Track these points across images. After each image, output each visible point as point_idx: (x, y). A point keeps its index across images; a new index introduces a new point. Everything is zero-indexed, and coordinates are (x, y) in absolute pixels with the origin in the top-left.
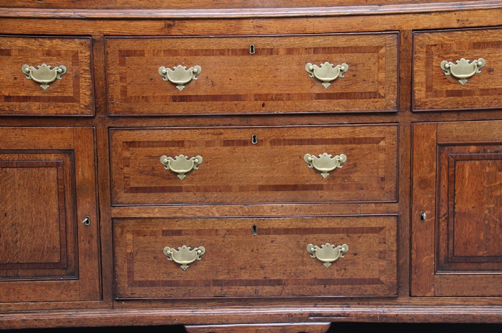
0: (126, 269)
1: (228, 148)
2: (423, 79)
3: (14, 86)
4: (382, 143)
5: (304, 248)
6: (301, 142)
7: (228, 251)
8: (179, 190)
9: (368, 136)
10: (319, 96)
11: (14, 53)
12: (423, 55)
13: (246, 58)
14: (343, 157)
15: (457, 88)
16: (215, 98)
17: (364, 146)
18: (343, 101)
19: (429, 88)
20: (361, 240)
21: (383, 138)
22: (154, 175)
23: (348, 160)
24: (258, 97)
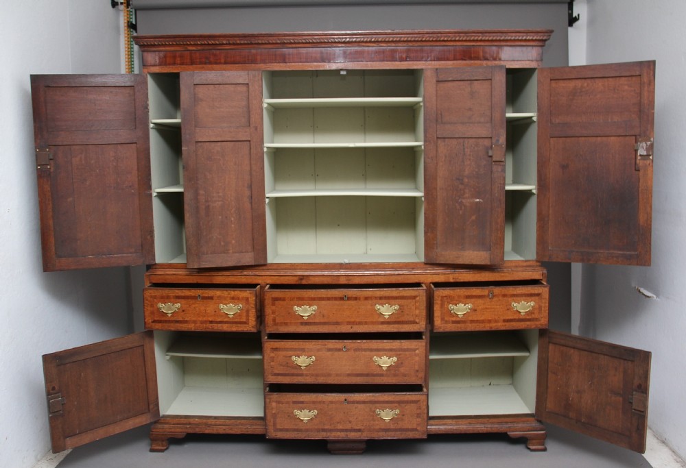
0: (272, 422)
1: (330, 353)
2: (439, 314)
3: (215, 315)
4: (417, 352)
5: (374, 411)
6: (371, 350)
7: (330, 413)
8: (301, 375)
9: (409, 347)
10: (383, 323)
11: (215, 298)
12: (439, 302)
13: (342, 302)
14: (395, 359)
15: (458, 319)
16: (324, 323)
17: (407, 353)
18: (396, 326)
19: (443, 319)
20: (406, 407)
21: (417, 349)
22: (288, 366)
23: (398, 360)
24: (349, 323)
